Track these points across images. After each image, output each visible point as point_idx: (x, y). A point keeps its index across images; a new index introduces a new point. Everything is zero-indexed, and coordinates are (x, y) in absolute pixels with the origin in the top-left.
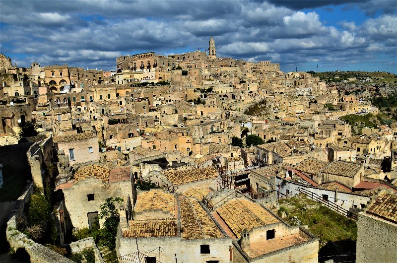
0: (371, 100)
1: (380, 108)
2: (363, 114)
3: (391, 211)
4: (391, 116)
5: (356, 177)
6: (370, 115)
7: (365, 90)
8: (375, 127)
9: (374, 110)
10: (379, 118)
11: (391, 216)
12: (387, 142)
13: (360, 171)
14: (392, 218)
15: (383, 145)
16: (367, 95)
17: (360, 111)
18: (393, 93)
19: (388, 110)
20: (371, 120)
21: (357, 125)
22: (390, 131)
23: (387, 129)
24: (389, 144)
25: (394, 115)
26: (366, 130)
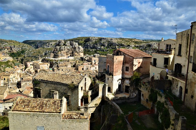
0: (8, 54)
1: (13, 58)
2: (5, 61)
3: (23, 106)
4: (19, 61)
5: (5, 94)
6: (8, 61)
7: (5, 49)
8: (12, 67)
9: (11, 59)
10: (13, 63)
12: (18, 74)
13: (6, 91)
14: (24, 110)
15: (16, 75)
16: (7, 51)
17: (3, 60)
18: (18, 51)
19: (17, 58)
20: (10, 64)
21: (2, 67)
22: (19, 68)
23: (18, 67)
24: (19, 75)
25: (20, 61)
26: (8, 69)
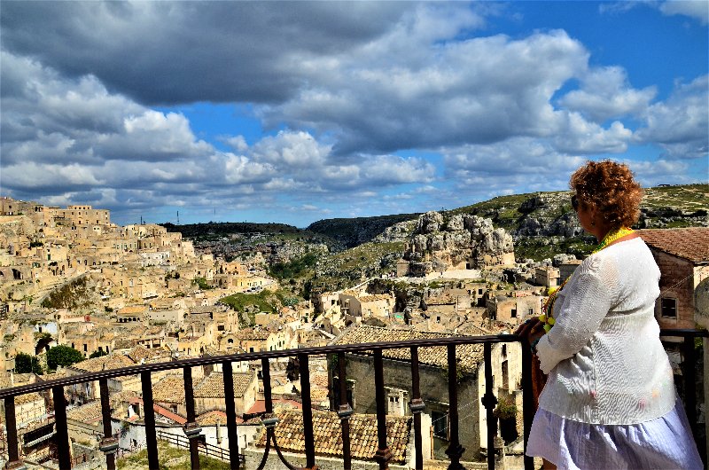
0: (266, 269)
1: (280, 281)
2: (254, 292)
3: (289, 435)
4: (297, 292)
5: (247, 395)
6: (265, 293)
7: (256, 253)
8: (275, 312)
9: (271, 285)
10: (280, 297)
11: (290, 443)
12: (292, 333)
13: (252, 386)
14: (292, 447)
15: (288, 337)
16: (260, 261)
17: (250, 288)
18: (296, 256)
19: (292, 282)
20: (269, 300)
21: (247, 311)
22: (295, 315)
23: (291, 312)
24: (296, 336)
25: (301, 290)
26: (263, 318)
